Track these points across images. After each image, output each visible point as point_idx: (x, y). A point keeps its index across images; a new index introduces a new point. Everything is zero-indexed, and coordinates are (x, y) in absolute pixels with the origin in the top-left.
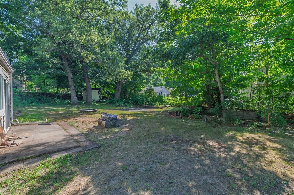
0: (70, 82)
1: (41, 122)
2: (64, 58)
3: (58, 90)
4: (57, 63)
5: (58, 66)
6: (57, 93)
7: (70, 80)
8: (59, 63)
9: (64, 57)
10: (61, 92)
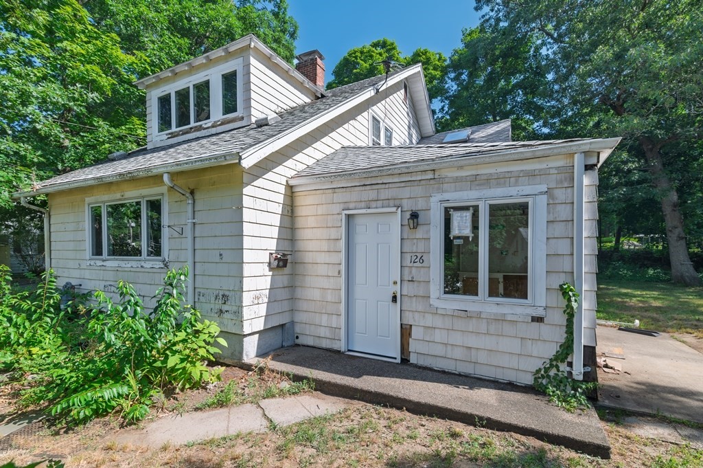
0: (668, 216)
1: (624, 324)
2: (651, 150)
3: (617, 241)
4: (634, 169)
5: (636, 177)
6: (615, 249)
7: (667, 209)
8: (639, 169)
9: (650, 147)
10: (626, 247)
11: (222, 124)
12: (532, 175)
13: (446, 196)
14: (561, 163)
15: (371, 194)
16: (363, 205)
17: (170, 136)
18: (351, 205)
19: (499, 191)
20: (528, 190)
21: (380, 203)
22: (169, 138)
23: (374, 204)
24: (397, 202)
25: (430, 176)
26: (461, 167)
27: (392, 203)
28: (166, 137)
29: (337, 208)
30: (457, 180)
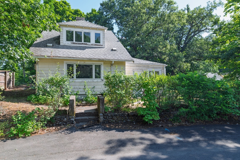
11: (95, 45)
12: (160, 68)
13: (150, 69)
14: (162, 67)
15: (138, 68)
16: (136, 70)
17: (72, 43)
18: (134, 70)
19: (156, 70)
20: (159, 70)
21: (139, 70)
22: (72, 44)
23: (138, 70)
24: (142, 70)
25: (147, 66)
26: (151, 66)
27: (141, 70)
28: (71, 43)
29: (132, 70)
30: (151, 67)
